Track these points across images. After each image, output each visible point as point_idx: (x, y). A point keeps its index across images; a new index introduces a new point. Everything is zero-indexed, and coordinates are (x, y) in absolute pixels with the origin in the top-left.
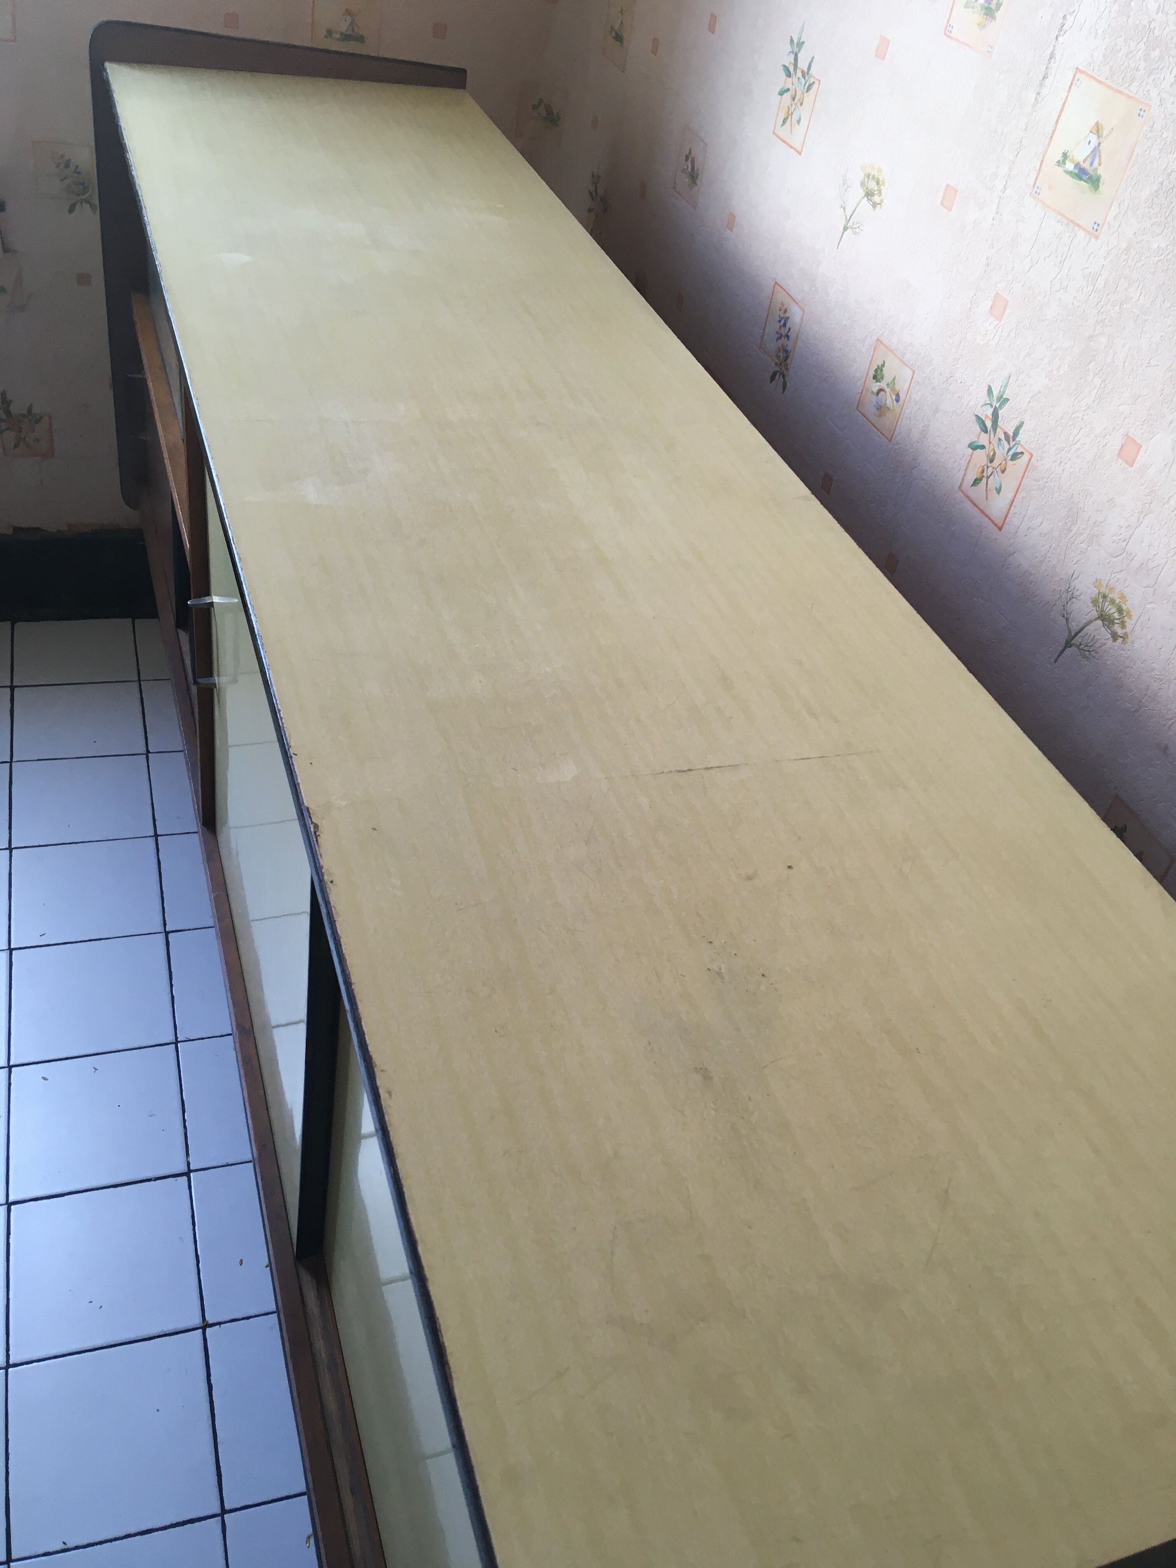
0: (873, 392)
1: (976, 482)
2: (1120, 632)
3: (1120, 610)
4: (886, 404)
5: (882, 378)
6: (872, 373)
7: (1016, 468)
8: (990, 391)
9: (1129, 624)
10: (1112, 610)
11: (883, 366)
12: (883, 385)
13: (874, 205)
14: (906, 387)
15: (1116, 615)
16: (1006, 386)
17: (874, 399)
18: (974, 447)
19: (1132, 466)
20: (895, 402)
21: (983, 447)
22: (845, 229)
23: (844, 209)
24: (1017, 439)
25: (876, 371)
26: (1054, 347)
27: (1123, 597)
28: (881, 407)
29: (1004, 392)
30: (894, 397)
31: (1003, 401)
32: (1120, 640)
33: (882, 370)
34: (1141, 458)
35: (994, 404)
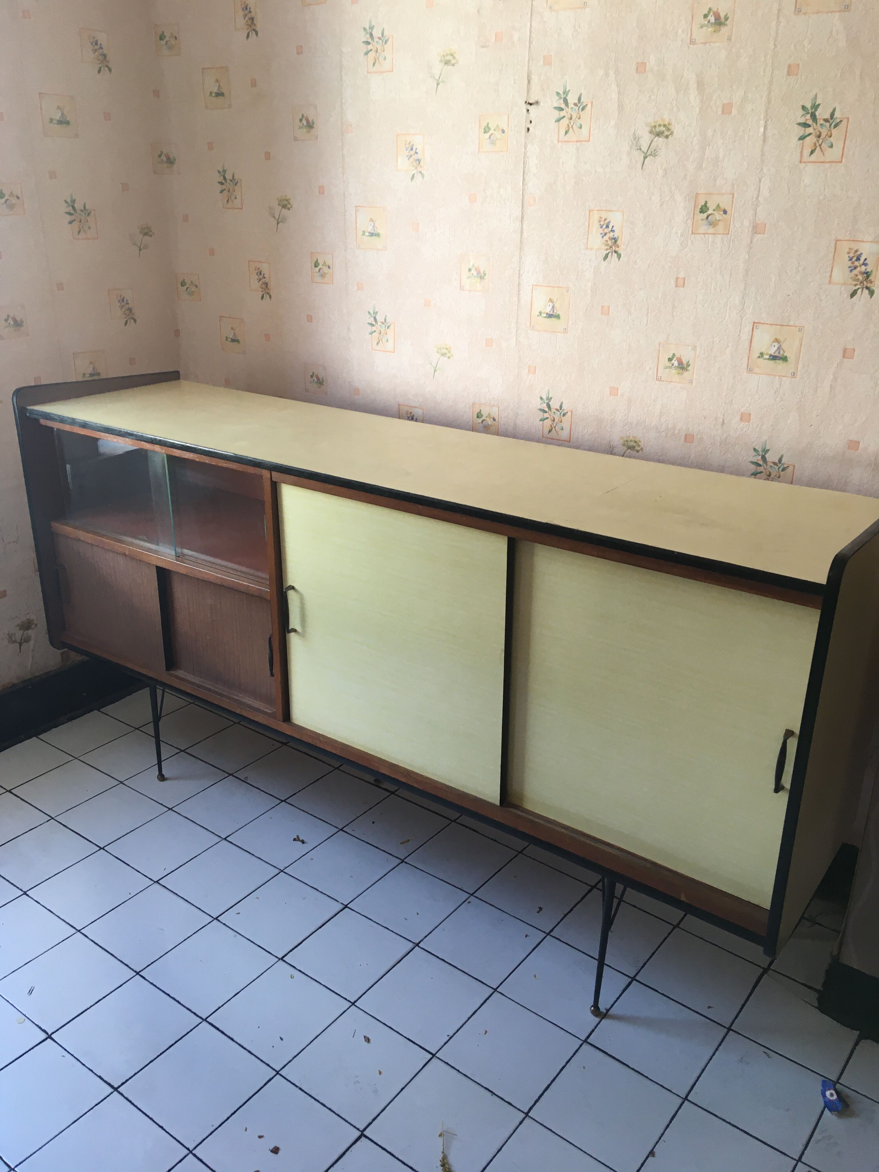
0: (479, 423)
1: (550, 431)
2: (639, 449)
3: (636, 442)
4: (488, 424)
5: (482, 415)
6: (475, 416)
7: (566, 420)
8: (541, 398)
9: (642, 444)
10: (632, 444)
11: (481, 411)
12: (483, 418)
13: (449, 357)
14: (497, 414)
15: (635, 444)
16: (549, 393)
17: (481, 425)
18: (542, 420)
19: (617, 395)
20: (494, 422)
21: (547, 418)
22: (435, 371)
23: (431, 364)
24: (563, 409)
25: (477, 415)
26: (564, 373)
27: (634, 437)
28: (487, 426)
29: (549, 396)
30: (492, 420)
31: (549, 399)
32: (640, 451)
33: (480, 413)
34: (620, 392)
35: (546, 402)
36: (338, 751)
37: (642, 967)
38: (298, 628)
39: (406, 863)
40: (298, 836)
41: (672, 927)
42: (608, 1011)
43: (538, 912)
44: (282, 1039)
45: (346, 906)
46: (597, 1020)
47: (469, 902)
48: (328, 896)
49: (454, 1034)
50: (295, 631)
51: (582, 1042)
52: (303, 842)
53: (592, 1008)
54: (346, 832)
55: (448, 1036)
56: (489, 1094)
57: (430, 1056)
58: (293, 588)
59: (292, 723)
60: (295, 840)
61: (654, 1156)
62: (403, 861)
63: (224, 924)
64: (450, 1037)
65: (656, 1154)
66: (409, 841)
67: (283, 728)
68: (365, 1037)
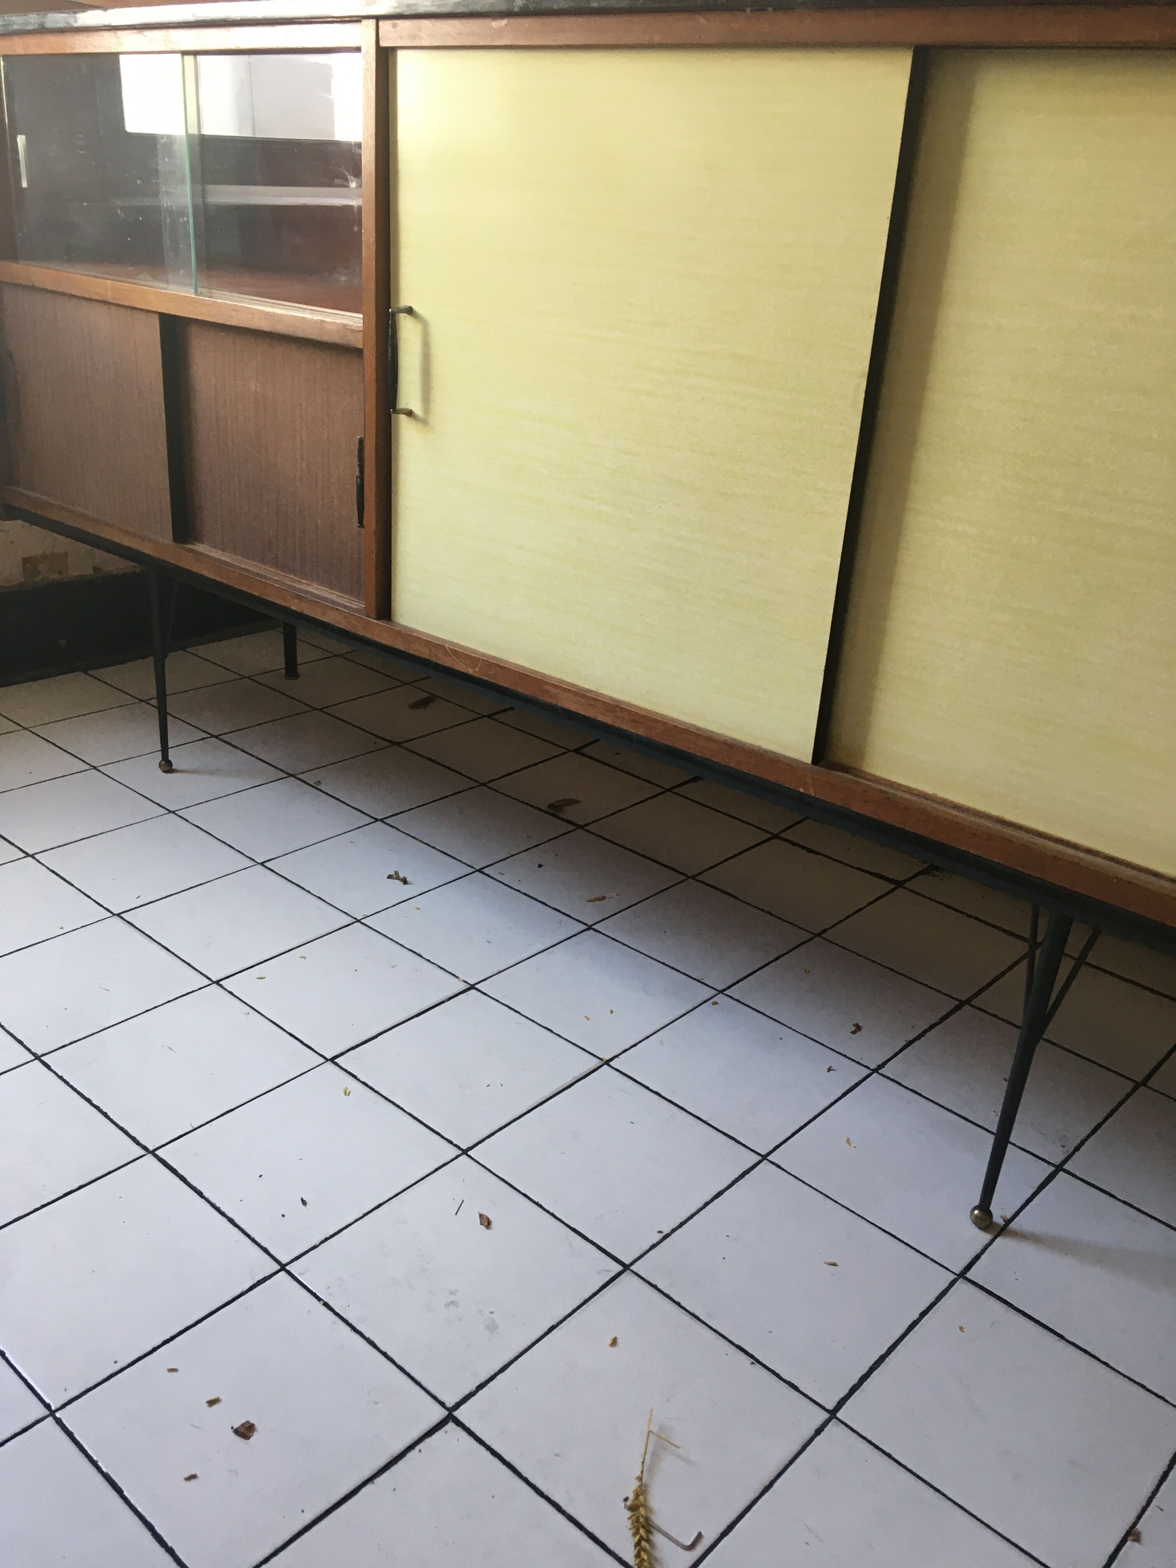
36: (477, 669)
37: (1077, 1149)
38: (417, 408)
39: (596, 931)
40: (397, 873)
41: (1131, 1085)
42: (1009, 1222)
43: (853, 1032)
44: (304, 1202)
45: (472, 987)
46: (986, 1237)
47: (715, 1003)
48: (439, 967)
49: (674, 1231)
50: (410, 413)
51: (952, 1277)
52: (405, 881)
53: (976, 1212)
54: (488, 875)
55: (660, 1232)
56: (748, 1360)
57: (619, 1268)
58: (410, 311)
59: (394, 622)
60: (390, 877)
61: (1137, 1539)
62: (590, 928)
63: (231, 993)
64: (662, 1235)
65: (1144, 1537)
66: (604, 898)
67: (377, 632)
68: (481, 1215)
